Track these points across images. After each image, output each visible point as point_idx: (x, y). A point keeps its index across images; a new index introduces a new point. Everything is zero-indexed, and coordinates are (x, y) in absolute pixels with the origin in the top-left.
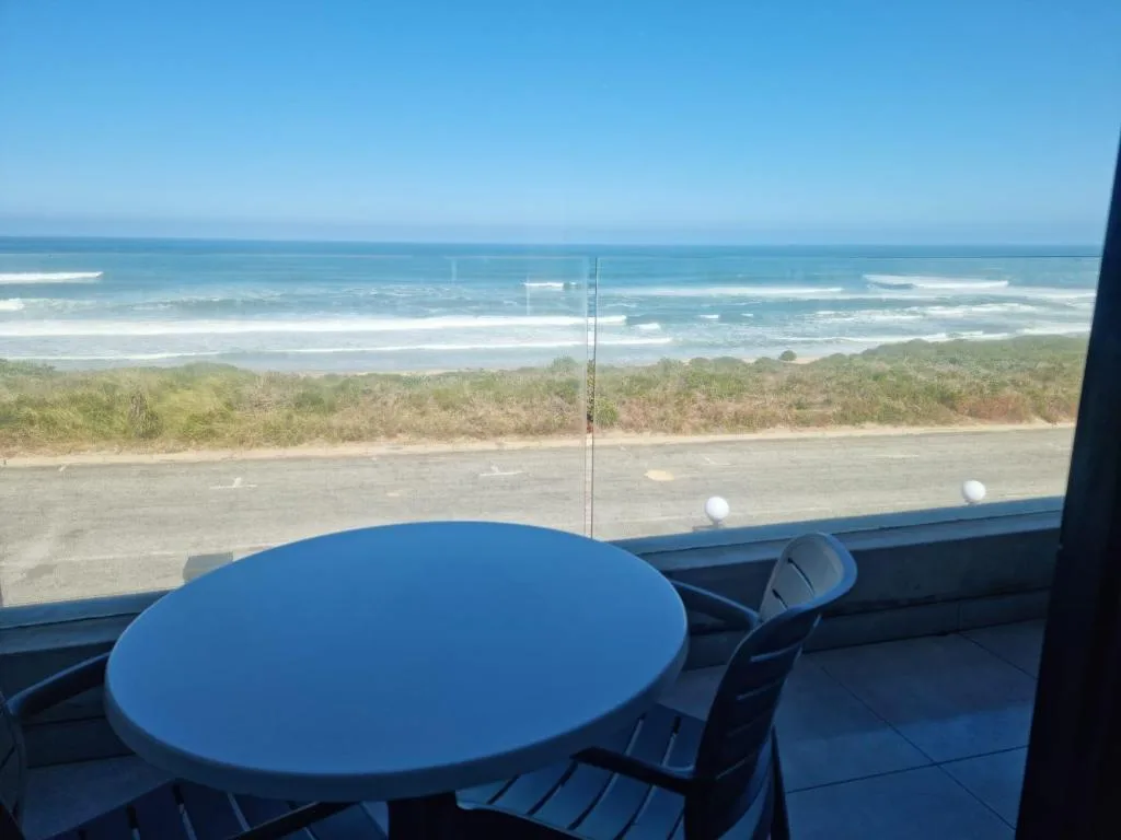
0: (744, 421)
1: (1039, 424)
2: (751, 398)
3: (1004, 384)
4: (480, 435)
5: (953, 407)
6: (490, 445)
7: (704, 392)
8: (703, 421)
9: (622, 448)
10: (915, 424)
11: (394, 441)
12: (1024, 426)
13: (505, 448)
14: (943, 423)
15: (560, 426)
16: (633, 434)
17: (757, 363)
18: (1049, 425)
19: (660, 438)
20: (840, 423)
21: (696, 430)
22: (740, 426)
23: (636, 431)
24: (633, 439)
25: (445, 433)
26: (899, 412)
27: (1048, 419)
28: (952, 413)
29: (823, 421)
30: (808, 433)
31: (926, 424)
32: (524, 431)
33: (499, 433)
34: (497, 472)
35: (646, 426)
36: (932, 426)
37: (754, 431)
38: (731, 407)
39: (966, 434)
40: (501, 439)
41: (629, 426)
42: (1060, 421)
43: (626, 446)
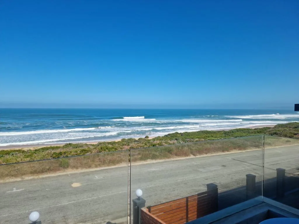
0: (112, 162)
1: (192, 156)
2: (117, 154)
3: (185, 146)
4: (16, 176)
5: (171, 153)
6: (19, 179)
7: (103, 153)
8: (100, 163)
10: (161, 159)
12: (188, 157)
13: (24, 180)
14: (168, 158)
15: (48, 169)
16: (75, 170)
17: (139, 139)
18: (194, 157)
20: (141, 160)
21: (96, 166)
24: (75, 171)
26: (157, 156)
27: (194, 155)
28: (171, 155)
31: (164, 158)
33: (24, 174)
34: (15, 190)
35: (80, 167)
36: (166, 159)
37: (115, 165)
38: (109, 157)
39: (174, 161)
40: (23, 177)
41: (74, 167)
42: (197, 155)
43: (70, 174)
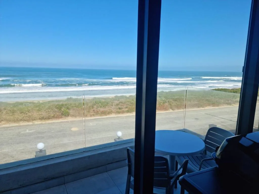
0: (104, 113)
1: (171, 111)
2: (108, 107)
3: (166, 102)
4: (28, 121)
6: (31, 123)
7: (97, 106)
8: (94, 114)
9: (70, 122)
12: (168, 111)
15: (53, 117)
20: (127, 112)
21: (91, 116)
22: (103, 114)
23: (75, 117)
24: (74, 119)
25: (17, 121)
27: (173, 110)
29: (123, 112)
32: (42, 119)
35: (78, 116)
37: (106, 115)
38: (102, 109)
40: (34, 122)
41: (73, 116)
42: (176, 110)
43: (70, 121)
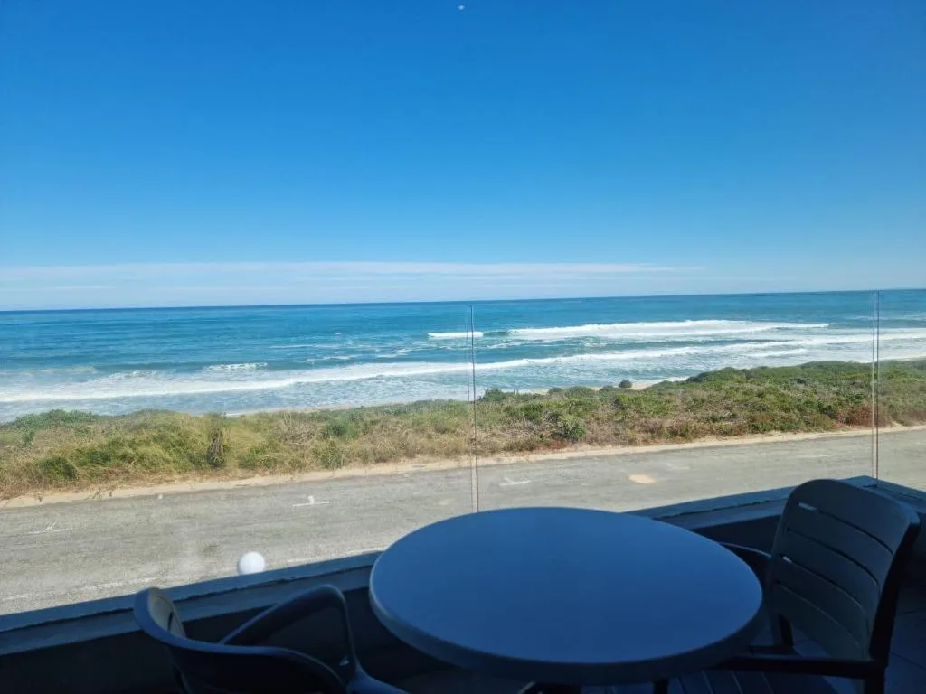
2: (675, 415)
4: (481, 453)
6: (490, 461)
7: (637, 412)
11: (416, 460)
12: (889, 430)
13: (504, 462)
16: (598, 447)
18: (906, 428)
19: (620, 450)
20: (753, 432)
23: (600, 444)
24: (599, 451)
28: (834, 421)
29: (741, 431)
30: (732, 441)
32: (510, 448)
33: (494, 451)
34: (512, 482)
35: (606, 441)
36: (821, 432)
40: (497, 456)
41: (592, 441)
42: (914, 425)
